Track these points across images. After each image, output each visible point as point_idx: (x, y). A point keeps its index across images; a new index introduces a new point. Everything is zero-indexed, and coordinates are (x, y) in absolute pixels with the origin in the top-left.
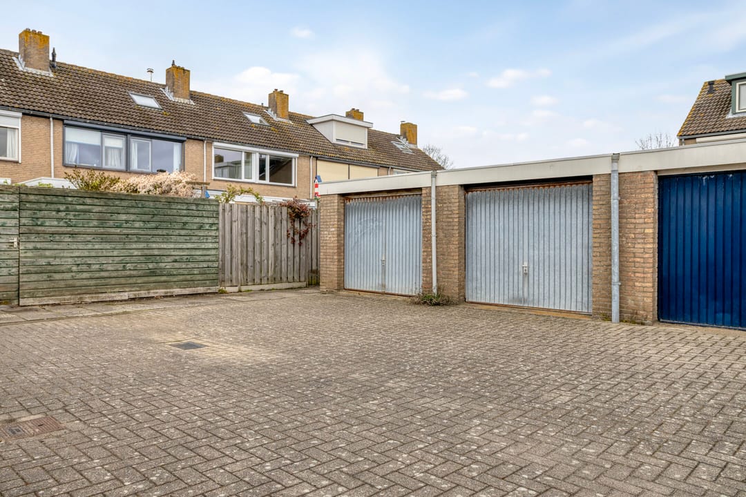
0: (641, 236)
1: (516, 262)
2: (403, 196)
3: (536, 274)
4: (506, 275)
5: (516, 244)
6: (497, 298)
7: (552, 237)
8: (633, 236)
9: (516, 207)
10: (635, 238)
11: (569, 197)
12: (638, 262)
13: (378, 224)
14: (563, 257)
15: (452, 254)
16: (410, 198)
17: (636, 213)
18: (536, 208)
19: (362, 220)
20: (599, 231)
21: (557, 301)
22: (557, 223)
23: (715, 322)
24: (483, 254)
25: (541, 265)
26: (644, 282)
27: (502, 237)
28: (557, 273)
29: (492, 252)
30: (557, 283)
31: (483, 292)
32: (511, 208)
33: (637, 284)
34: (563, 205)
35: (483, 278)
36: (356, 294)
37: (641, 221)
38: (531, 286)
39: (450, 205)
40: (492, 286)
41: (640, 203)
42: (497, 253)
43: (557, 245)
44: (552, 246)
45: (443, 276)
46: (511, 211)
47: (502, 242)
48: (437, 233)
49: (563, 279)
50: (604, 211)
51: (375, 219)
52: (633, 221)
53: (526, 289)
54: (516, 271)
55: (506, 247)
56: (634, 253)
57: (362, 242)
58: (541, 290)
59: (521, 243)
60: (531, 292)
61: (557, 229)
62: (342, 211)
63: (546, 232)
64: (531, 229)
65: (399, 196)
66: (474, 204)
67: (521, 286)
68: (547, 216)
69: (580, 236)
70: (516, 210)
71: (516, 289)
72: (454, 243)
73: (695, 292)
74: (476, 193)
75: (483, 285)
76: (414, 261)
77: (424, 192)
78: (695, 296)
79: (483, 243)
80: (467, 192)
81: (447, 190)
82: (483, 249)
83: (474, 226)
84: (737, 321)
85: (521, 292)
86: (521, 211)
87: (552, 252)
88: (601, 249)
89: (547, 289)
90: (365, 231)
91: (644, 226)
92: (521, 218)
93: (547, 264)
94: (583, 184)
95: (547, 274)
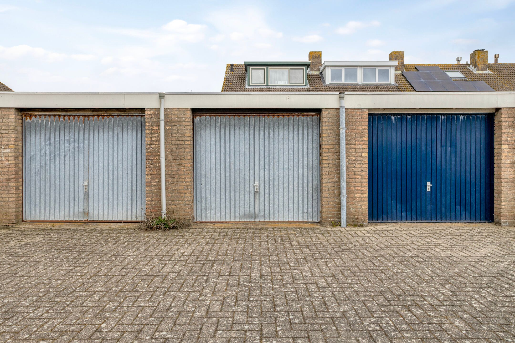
0: (359, 158)
1: (247, 182)
2: (113, 116)
3: (267, 191)
4: (237, 194)
5: (247, 166)
6: (228, 216)
7: (281, 159)
8: (354, 158)
9: (247, 132)
10: (355, 160)
11: (296, 126)
12: (357, 179)
13: (76, 145)
14: (291, 176)
15: (184, 176)
16: (123, 119)
17: (355, 141)
18: (267, 133)
19: (52, 141)
20: (328, 154)
21: (286, 214)
22: (286, 147)
23: (402, 219)
24: (213, 175)
25: (271, 183)
26: (362, 194)
27: (233, 160)
28: (286, 190)
29: (223, 173)
30: (286, 198)
31: (213, 212)
32: (242, 133)
33: (357, 195)
34: (291, 132)
35: (213, 198)
36: (49, 225)
37: (360, 147)
38: (262, 202)
39: (180, 128)
40: (223, 206)
41: (359, 133)
42: (228, 174)
43: (286, 166)
44: (281, 167)
45: (173, 199)
46: (242, 136)
47: (233, 164)
48: (165, 156)
49: (291, 195)
50: (331, 138)
51: (72, 140)
52: (354, 146)
53: (257, 206)
54: (247, 190)
55: (237, 168)
56: (355, 172)
57: (52, 166)
58: (271, 205)
59: (252, 164)
60: (262, 208)
61: (286, 153)
62: (20, 128)
63: (276, 156)
64: (262, 152)
65: (108, 116)
66: (203, 128)
67: (252, 203)
68: (276, 142)
69: (305, 158)
70: (247, 135)
71: (247, 206)
72: (186, 165)
73: (389, 199)
74: (206, 118)
75: (213, 204)
76: (130, 185)
77: (147, 112)
78: (389, 202)
79: (213, 166)
80: (196, 116)
81: (176, 112)
82: (213, 171)
83: (203, 149)
84: (414, 217)
85: (252, 209)
86: (252, 136)
87: (281, 172)
88: (329, 169)
89: (276, 204)
90: (57, 153)
91: (362, 150)
92: (252, 142)
93: (276, 182)
94: (308, 115)
95: (276, 191)
